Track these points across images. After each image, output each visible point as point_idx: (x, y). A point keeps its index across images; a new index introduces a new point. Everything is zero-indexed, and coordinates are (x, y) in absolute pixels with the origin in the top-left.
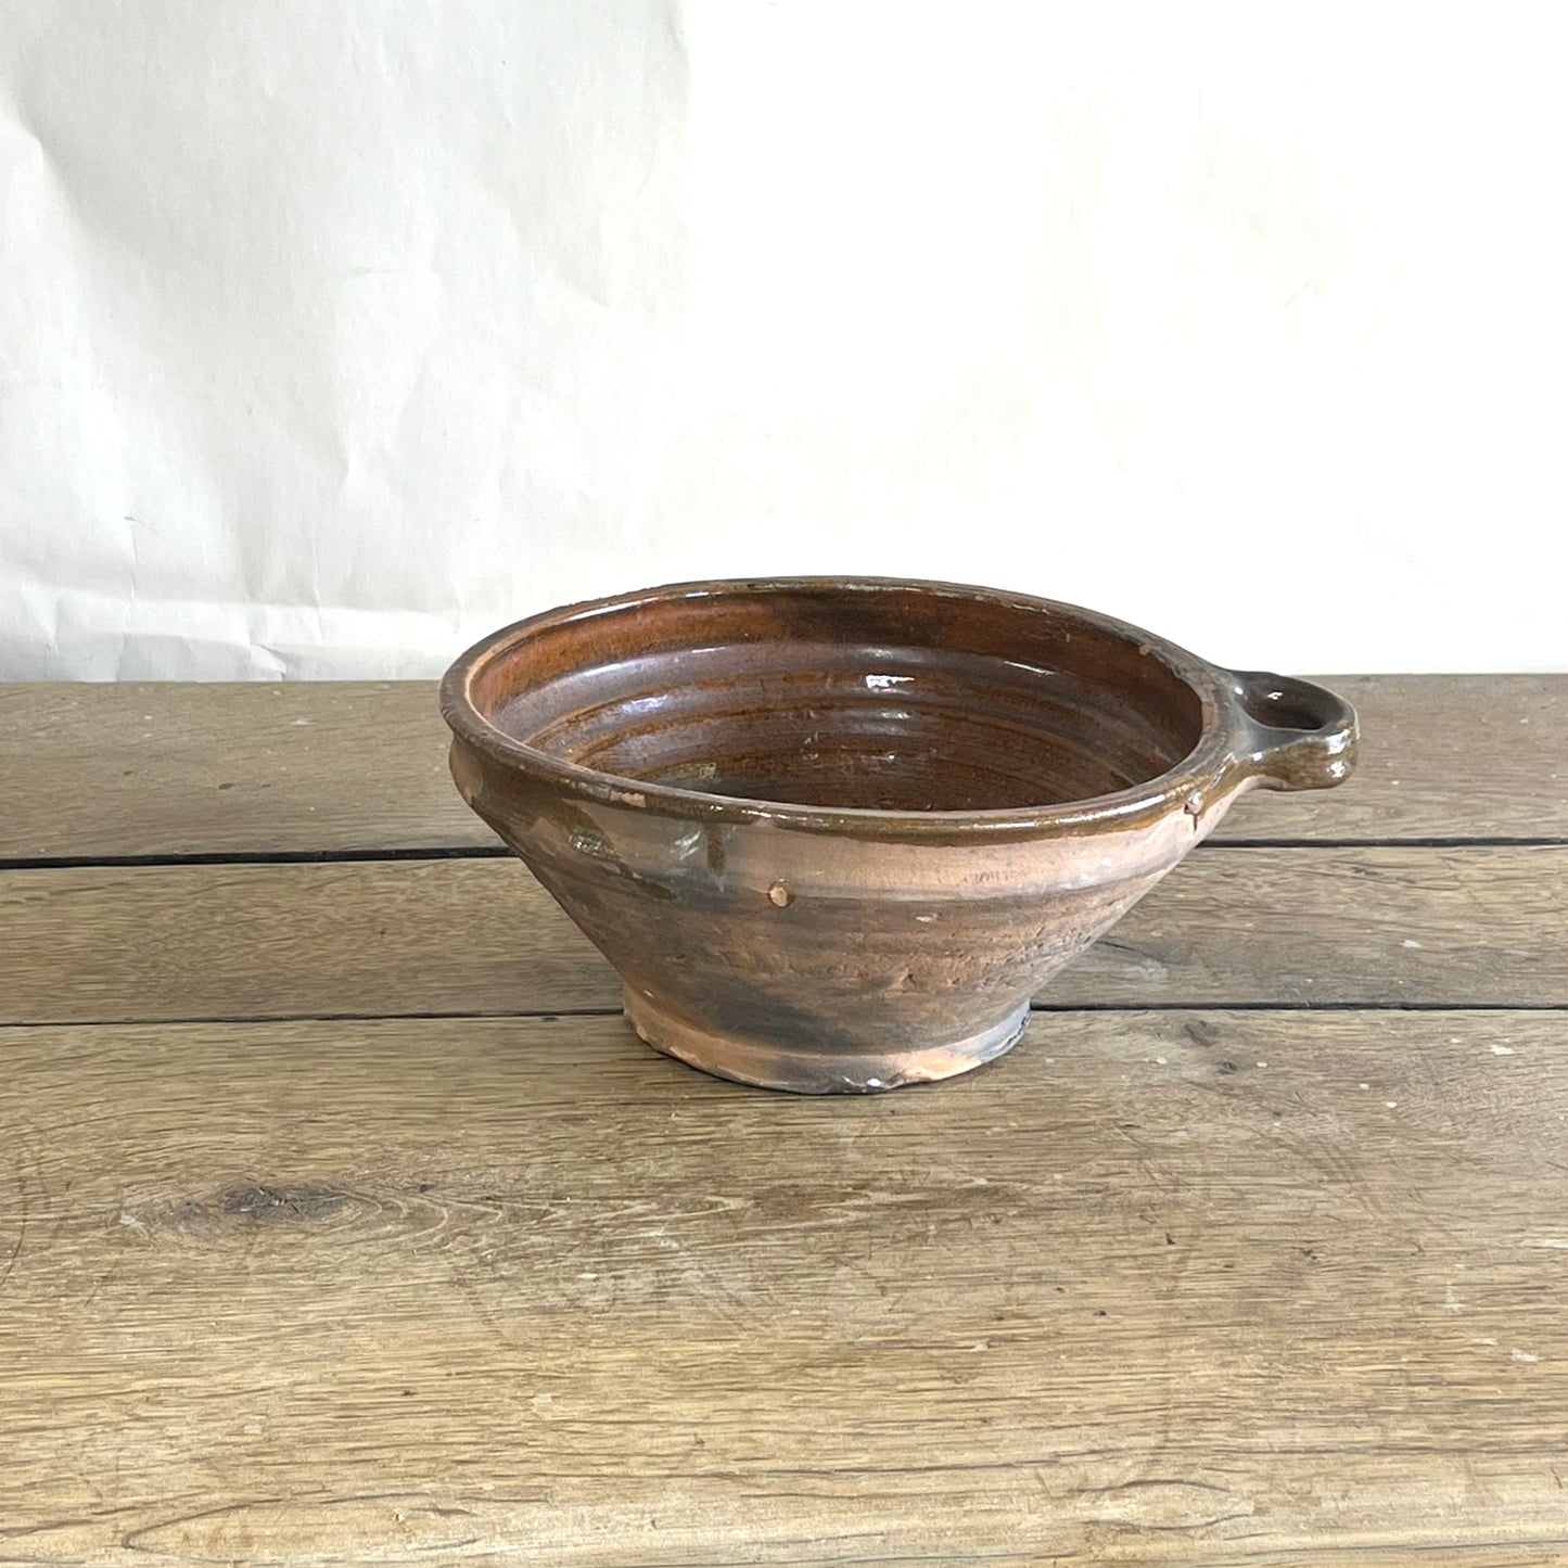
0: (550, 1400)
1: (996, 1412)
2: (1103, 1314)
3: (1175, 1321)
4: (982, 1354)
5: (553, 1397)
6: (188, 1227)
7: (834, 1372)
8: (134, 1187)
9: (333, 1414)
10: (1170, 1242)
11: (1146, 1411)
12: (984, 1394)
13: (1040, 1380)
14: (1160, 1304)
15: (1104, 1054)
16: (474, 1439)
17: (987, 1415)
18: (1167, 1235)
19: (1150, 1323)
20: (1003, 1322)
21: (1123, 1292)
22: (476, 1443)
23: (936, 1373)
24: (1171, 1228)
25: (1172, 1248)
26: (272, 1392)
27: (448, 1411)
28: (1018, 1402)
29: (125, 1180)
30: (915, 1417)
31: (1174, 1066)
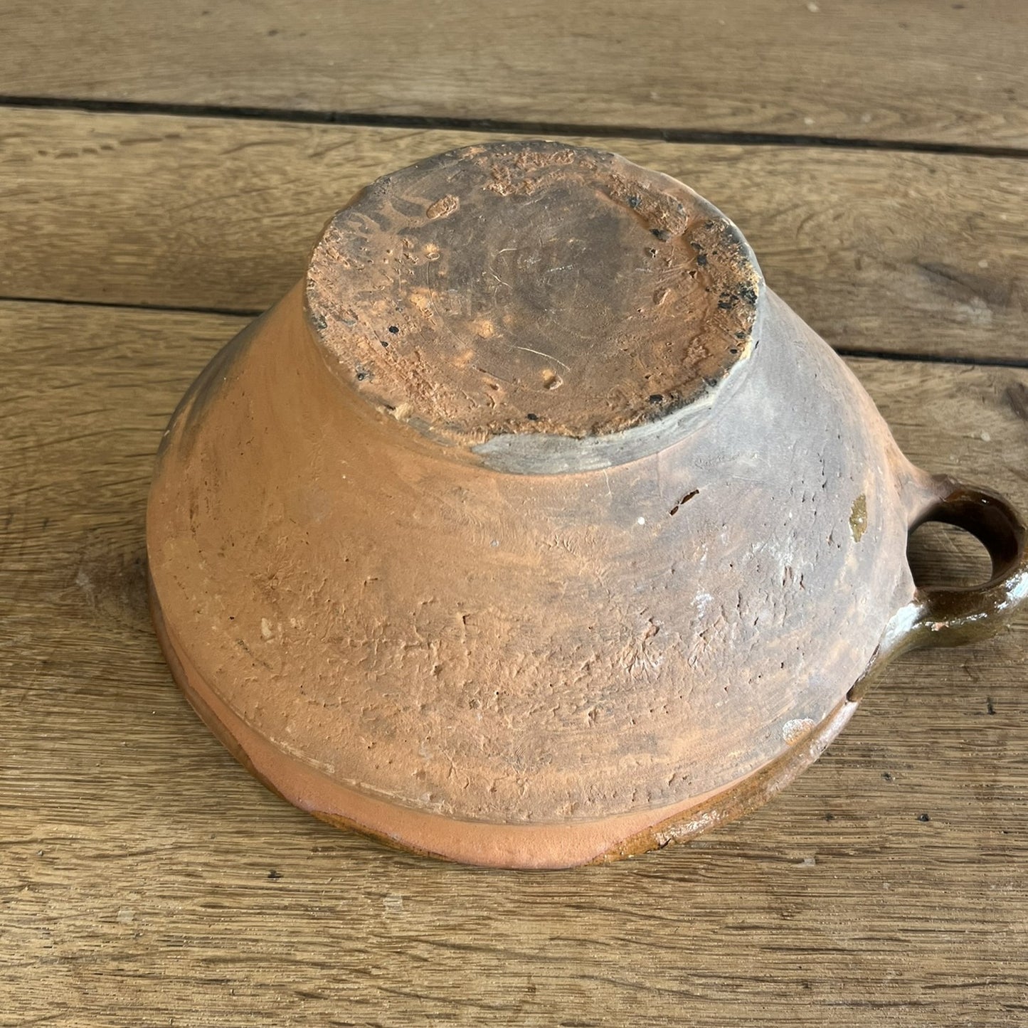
0: (400, 902)
1: (819, 972)
2: (926, 819)
3: (994, 839)
4: (810, 871)
5: (405, 898)
6: (129, 597)
7: (667, 888)
8: (99, 531)
9: (202, 900)
10: (992, 712)
11: (965, 986)
12: (807, 940)
13: (864, 923)
14: (979, 809)
15: (936, 422)
16: (322, 959)
17: (809, 975)
18: (989, 700)
19: (968, 837)
20: (833, 823)
21: (946, 786)
22: (322, 965)
23: (763, 900)
24: (992, 688)
25: (992, 720)
26: (153, 857)
27: (306, 908)
28: (838, 956)
29: (93, 521)
30: (739, 972)
31: (997, 446)
